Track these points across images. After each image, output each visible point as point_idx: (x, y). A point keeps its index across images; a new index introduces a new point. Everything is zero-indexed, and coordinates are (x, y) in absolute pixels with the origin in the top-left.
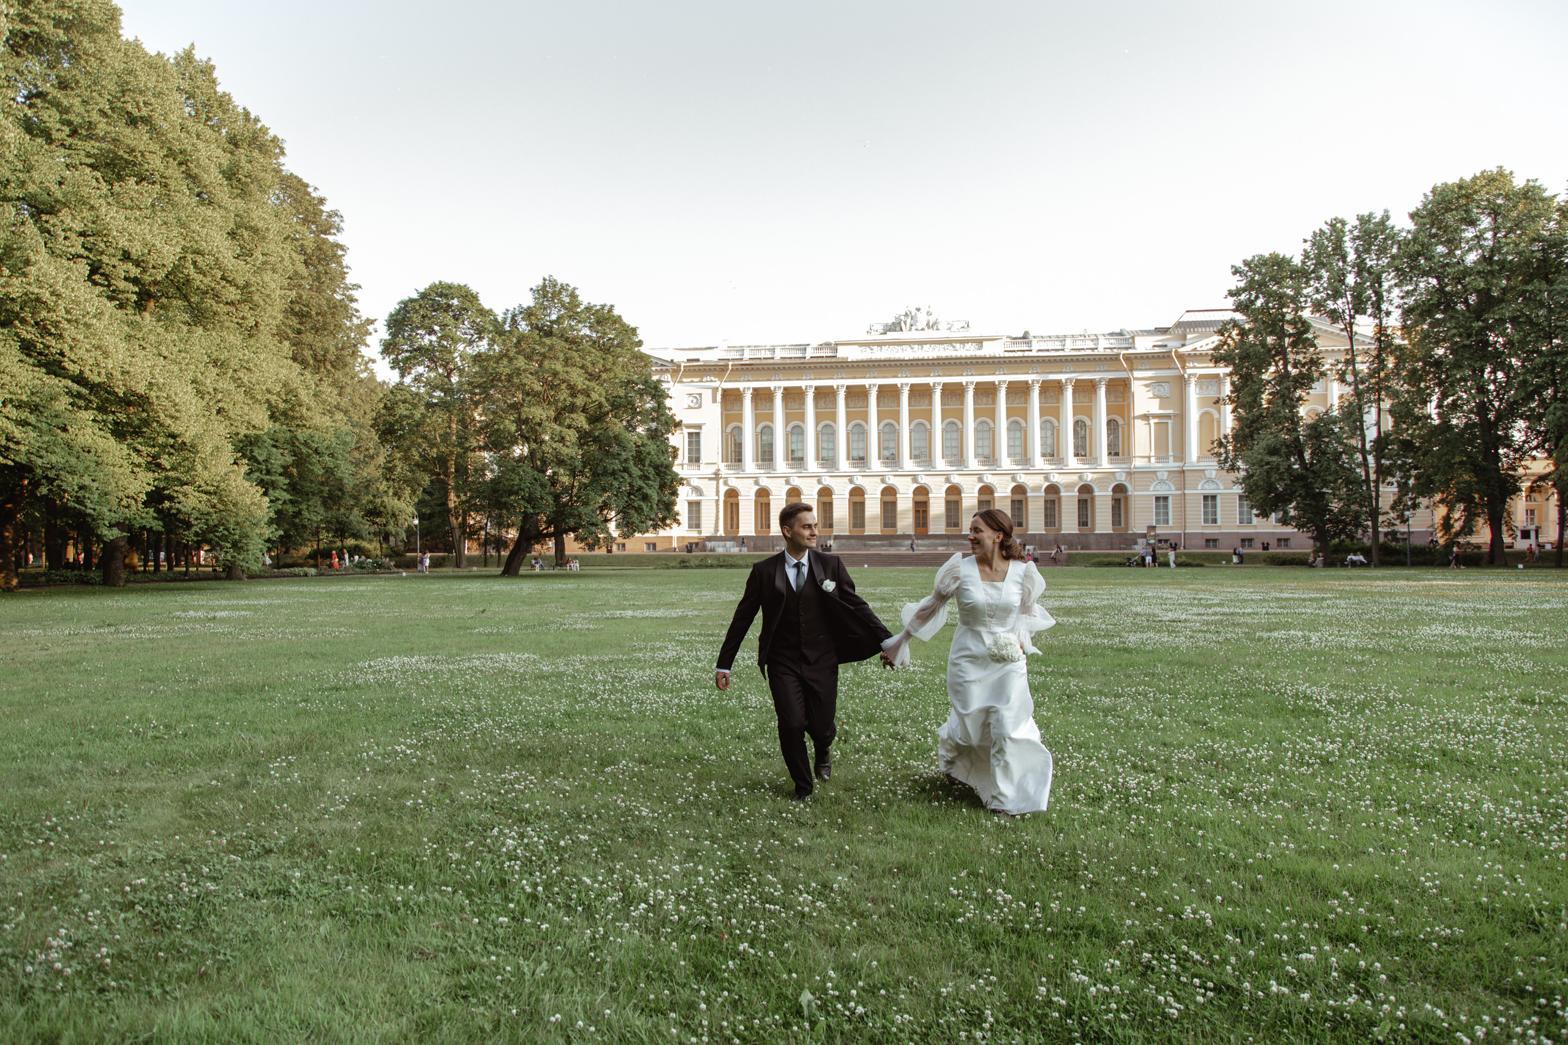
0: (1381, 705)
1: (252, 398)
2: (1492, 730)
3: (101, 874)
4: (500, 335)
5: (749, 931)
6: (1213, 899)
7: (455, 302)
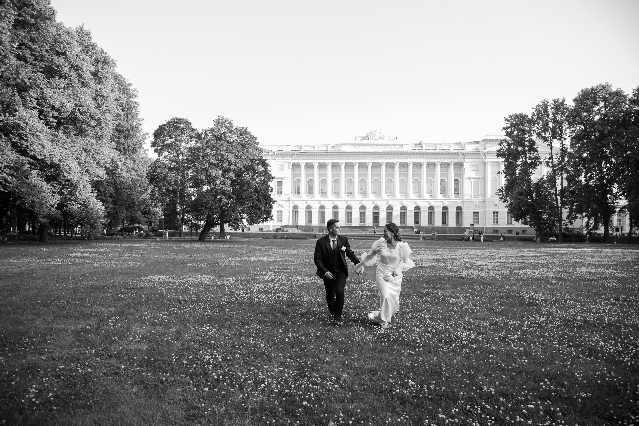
0: (562, 301)
1: (99, 165)
2: (604, 312)
3: (47, 363)
4: (200, 140)
5: (307, 397)
6: (495, 383)
7: (182, 125)
